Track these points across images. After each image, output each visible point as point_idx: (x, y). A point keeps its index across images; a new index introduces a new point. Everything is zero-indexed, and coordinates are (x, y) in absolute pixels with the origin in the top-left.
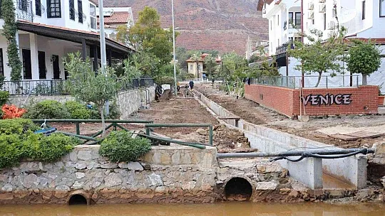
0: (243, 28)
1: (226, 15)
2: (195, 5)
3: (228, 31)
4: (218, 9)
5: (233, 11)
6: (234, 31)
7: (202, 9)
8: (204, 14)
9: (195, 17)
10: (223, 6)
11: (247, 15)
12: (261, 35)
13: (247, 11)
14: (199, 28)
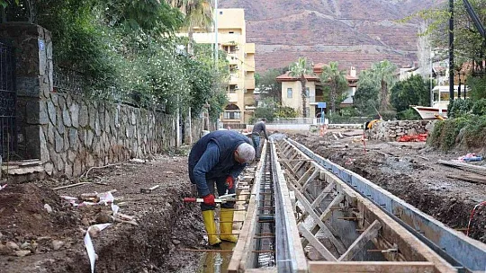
0: (379, 43)
1: (350, 23)
2: (299, 6)
3: (354, 48)
4: (338, 13)
5: (361, 16)
6: (363, 47)
7: (310, 12)
8: (313, 20)
9: (297, 25)
10: (345, 7)
11: (385, 23)
12: (409, 56)
13: (384, 17)
14: (304, 43)
